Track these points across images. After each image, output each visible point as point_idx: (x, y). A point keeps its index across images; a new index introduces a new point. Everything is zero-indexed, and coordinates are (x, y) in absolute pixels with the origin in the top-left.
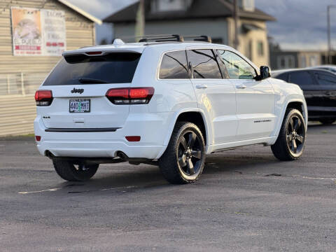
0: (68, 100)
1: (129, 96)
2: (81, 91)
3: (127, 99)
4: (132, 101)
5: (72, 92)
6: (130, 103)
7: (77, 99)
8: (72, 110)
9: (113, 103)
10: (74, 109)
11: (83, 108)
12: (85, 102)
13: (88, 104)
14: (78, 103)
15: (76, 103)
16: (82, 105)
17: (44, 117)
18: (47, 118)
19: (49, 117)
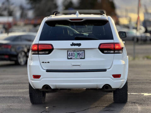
0: (66, 51)
1: (114, 48)
2: (79, 45)
3: (112, 50)
4: (116, 51)
5: (71, 45)
6: (114, 53)
7: (75, 50)
8: (69, 57)
9: (103, 53)
10: (71, 57)
11: (79, 56)
12: (81, 52)
13: (84, 53)
14: (75, 52)
15: (73, 52)
16: (78, 54)
17: (43, 62)
18: (46, 63)
19: (49, 62)
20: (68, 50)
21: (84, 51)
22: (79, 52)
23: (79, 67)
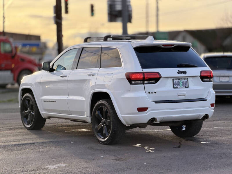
2: (185, 72)
3: (208, 78)
5: (178, 73)
7: (179, 78)
8: (175, 86)
9: (203, 81)
10: (177, 86)
11: (184, 85)
12: (185, 81)
13: (187, 82)
14: (180, 81)
15: (178, 81)
16: (183, 82)
17: (150, 93)
18: (152, 93)
19: (155, 93)
20: (174, 79)
21: (188, 79)
22: (184, 80)
23: (183, 96)
